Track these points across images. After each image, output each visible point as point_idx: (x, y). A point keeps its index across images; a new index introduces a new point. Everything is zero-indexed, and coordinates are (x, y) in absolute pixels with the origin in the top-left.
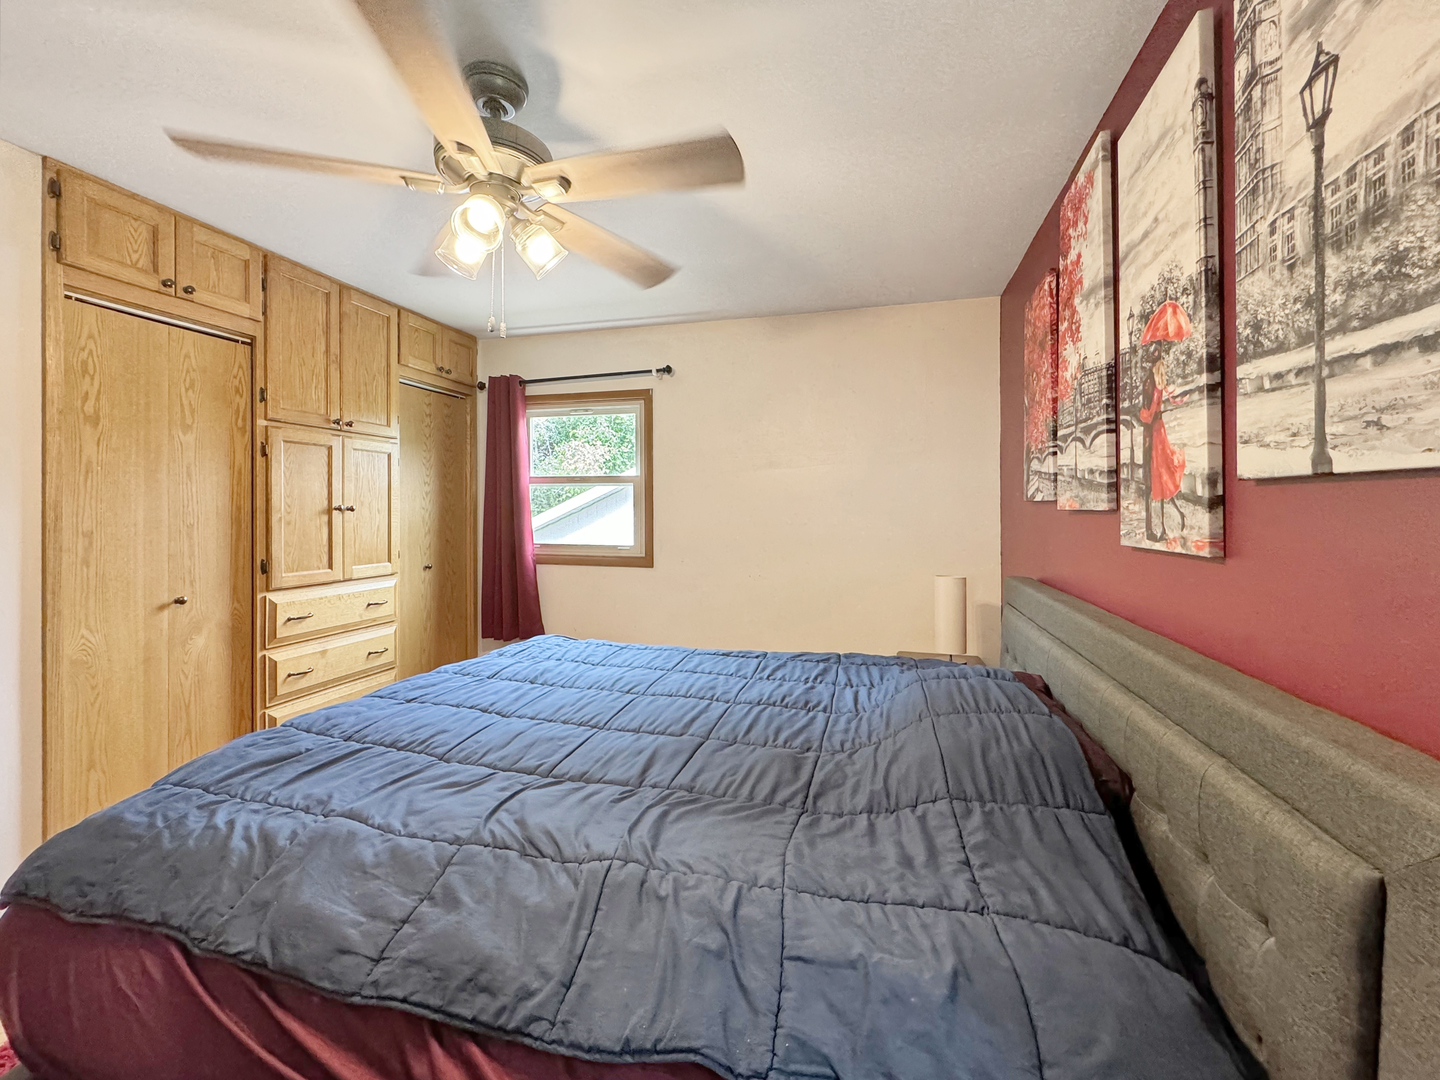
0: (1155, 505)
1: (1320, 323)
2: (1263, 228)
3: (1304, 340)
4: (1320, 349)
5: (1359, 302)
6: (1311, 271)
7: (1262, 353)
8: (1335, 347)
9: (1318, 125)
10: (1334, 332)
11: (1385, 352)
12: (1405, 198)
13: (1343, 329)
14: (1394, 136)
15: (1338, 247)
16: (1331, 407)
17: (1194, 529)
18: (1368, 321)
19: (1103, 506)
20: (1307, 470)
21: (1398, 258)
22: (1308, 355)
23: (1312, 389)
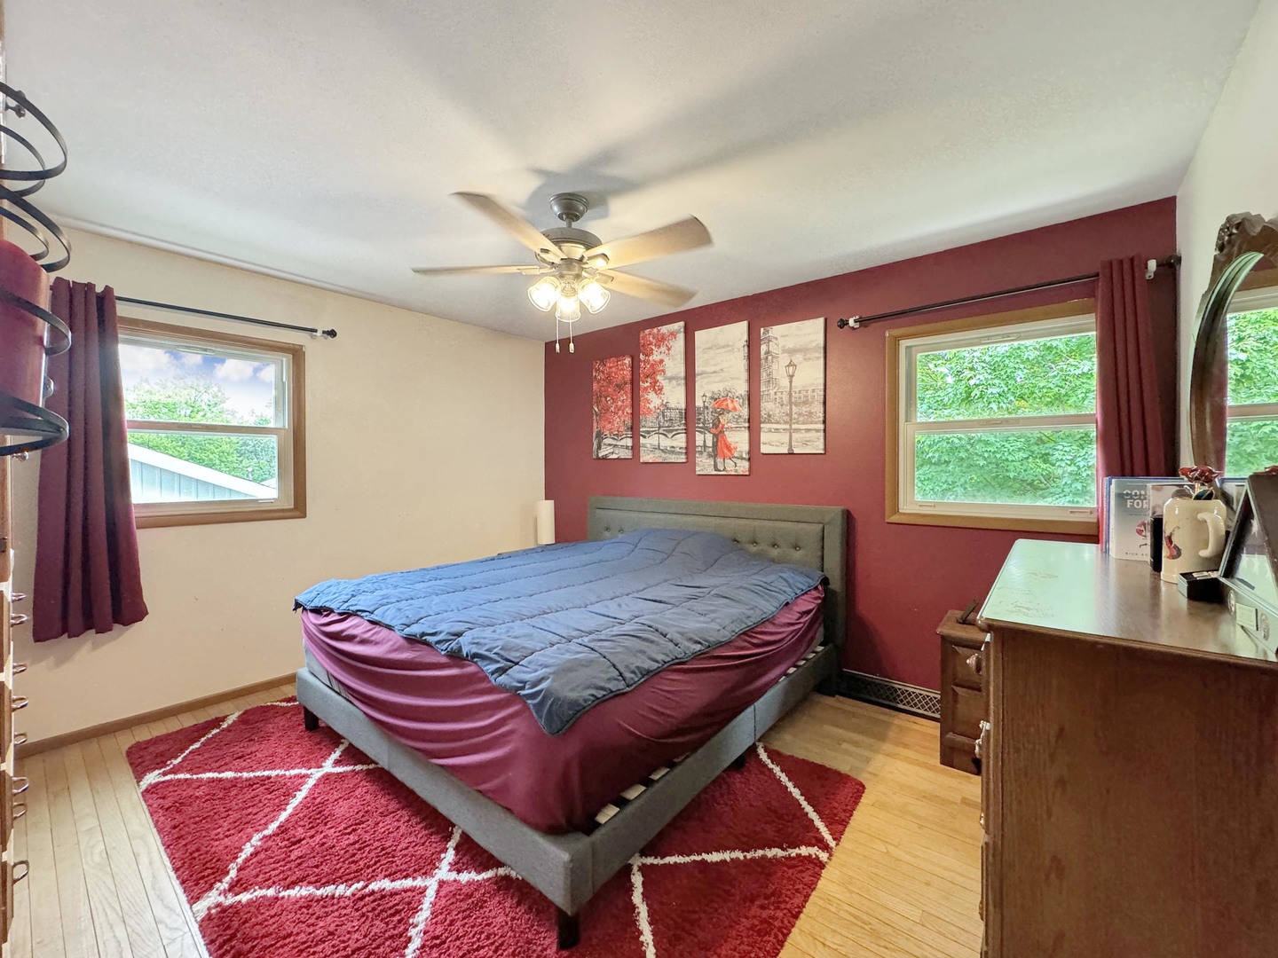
0: (719, 460)
1: (791, 420)
2: (772, 392)
3: (785, 423)
4: (791, 426)
5: (801, 419)
6: (788, 408)
7: (769, 422)
8: (794, 426)
9: (791, 377)
10: (794, 423)
11: (808, 430)
12: (812, 402)
13: (797, 423)
14: (810, 389)
15: (796, 406)
16: (793, 439)
17: (743, 467)
18: (803, 423)
19: (684, 460)
20: (787, 452)
21: (811, 413)
22: (787, 426)
23: (788, 434)
